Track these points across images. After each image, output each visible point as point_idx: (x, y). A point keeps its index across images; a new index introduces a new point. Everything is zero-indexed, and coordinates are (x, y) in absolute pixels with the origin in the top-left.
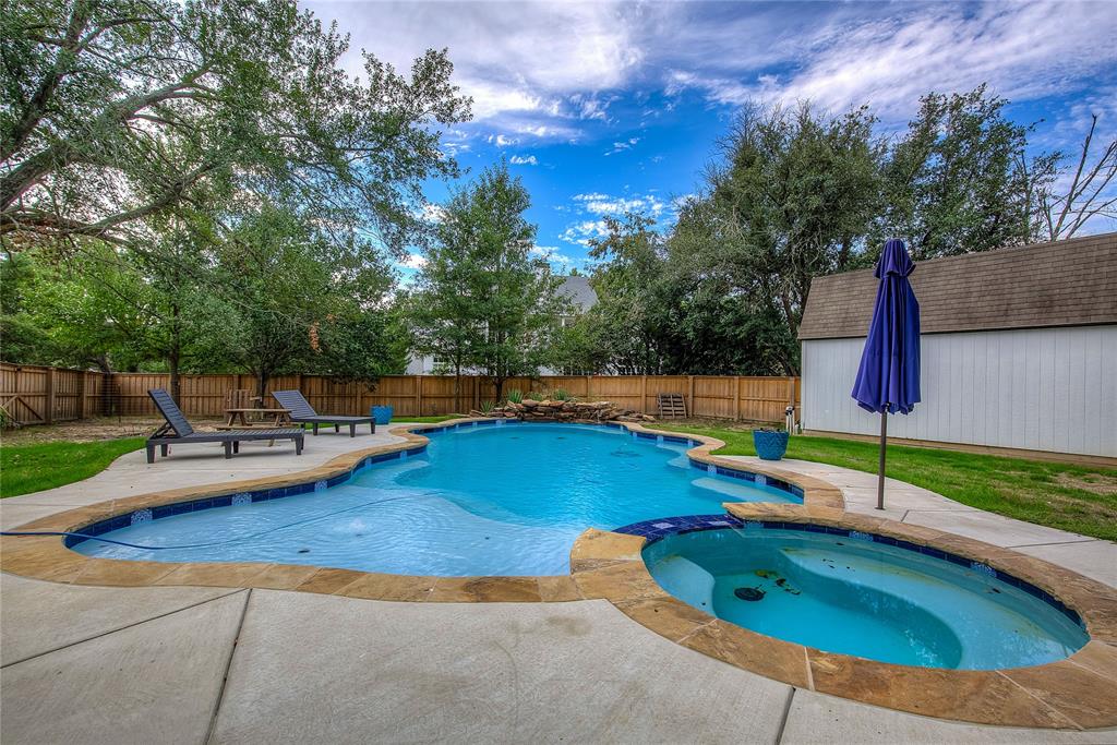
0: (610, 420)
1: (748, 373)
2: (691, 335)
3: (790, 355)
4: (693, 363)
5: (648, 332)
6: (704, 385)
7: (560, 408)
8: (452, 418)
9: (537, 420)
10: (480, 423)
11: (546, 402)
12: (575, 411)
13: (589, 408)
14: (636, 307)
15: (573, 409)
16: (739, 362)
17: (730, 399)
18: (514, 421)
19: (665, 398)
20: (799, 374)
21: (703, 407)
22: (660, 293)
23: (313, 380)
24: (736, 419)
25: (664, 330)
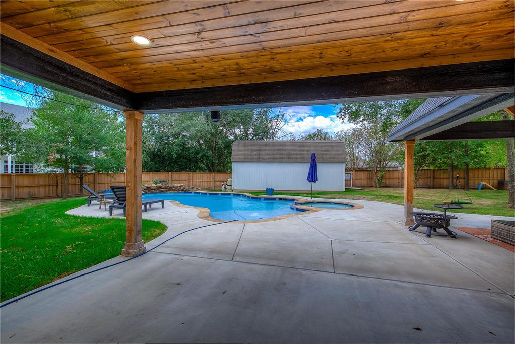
0: (186, 191)
7: (160, 188)
12: (168, 188)
13: (174, 187)
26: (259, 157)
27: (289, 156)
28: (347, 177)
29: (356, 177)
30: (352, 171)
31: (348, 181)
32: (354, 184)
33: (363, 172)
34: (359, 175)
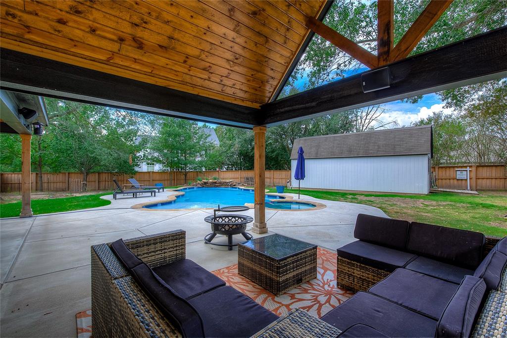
0: (233, 186)
1: (276, 169)
5: (240, 154)
7: (216, 183)
8: (180, 187)
9: (208, 187)
10: (189, 188)
11: (211, 181)
12: (221, 183)
13: (226, 182)
14: (237, 145)
15: (220, 183)
16: (273, 165)
17: (270, 178)
18: (200, 187)
19: (247, 179)
20: (290, 170)
22: (245, 140)
24: (272, 185)
25: (246, 153)
26: (317, 153)
28: (461, 175)
29: (480, 176)
30: (471, 167)
31: (464, 182)
32: (474, 185)
33: (494, 168)
34: (484, 172)
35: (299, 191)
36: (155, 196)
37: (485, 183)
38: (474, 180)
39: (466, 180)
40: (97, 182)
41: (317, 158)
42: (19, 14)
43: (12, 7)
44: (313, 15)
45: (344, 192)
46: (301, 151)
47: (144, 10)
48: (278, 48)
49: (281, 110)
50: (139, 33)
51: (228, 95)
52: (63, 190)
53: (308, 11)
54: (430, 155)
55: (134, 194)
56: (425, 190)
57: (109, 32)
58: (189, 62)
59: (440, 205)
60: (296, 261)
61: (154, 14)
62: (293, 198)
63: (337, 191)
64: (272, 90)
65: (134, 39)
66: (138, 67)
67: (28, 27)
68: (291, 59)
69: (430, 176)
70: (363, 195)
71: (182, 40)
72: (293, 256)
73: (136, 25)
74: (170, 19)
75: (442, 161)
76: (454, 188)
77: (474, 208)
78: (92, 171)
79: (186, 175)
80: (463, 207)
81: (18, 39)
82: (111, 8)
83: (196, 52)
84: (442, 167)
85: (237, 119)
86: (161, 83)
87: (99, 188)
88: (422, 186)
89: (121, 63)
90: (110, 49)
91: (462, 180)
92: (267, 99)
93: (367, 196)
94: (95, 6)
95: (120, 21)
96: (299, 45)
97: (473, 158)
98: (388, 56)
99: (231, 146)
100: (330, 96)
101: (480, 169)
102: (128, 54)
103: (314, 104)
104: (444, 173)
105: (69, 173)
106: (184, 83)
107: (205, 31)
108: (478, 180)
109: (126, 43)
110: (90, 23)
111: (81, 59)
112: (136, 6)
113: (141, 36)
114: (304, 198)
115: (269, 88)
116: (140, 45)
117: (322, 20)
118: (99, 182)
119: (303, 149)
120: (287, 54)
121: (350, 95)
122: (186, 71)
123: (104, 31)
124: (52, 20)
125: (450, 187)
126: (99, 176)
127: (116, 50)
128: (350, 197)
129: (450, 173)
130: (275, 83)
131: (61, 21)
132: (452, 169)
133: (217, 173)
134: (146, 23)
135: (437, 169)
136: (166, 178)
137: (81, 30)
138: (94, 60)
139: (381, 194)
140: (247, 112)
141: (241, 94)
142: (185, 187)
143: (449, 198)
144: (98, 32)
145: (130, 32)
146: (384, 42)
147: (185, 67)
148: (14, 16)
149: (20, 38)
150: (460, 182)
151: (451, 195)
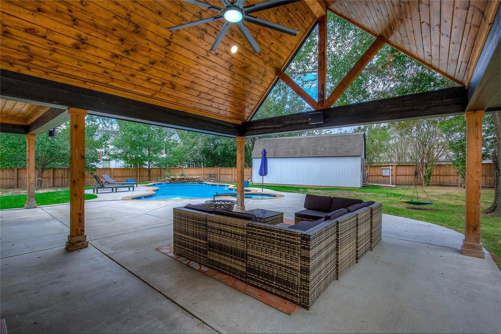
0: (200, 182)
2: (219, 154)
3: (250, 161)
4: (219, 163)
5: (203, 152)
6: (223, 170)
7: (183, 179)
8: (149, 183)
9: (176, 183)
11: (178, 177)
13: (193, 179)
15: (188, 179)
18: (168, 183)
19: (210, 175)
20: (251, 167)
21: (223, 178)
23: (60, 171)
25: (209, 152)
27: (302, 152)
28: (386, 172)
29: (398, 173)
30: (392, 166)
31: (387, 178)
32: (394, 180)
33: (408, 167)
34: (402, 170)
35: (262, 186)
36: (133, 191)
37: (402, 179)
38: (394, 176)
39: (389, 176)
40: (52, 178)
41: (275, 157)
42: (110, 71)
43: (107, 68)
44: (280, 68)
45: (297, 186)
46: (265, 152)
47: (180, 68)
48: (257, 86)
49: (258, 127)
50: (174, 80)
51: (221, 116)
52: (11, 187)
53: (278, 66)
54: (363, 157)
55: (113, 189)
56: (359, 185)
57: (157, 80)
58: (201, 96)
59: (367, 195)
60: (274, 220)
61: (186, 70)
62: (257, 191)
63: (291, 186)
64: (250, 112)
65: (171, 83)
66: (169, 99)
67: (112, 78)
68: (265, 93)
69: (363, 173)
70: (312, 189)
71: (199, 83)
72: (271, 217)
73: (174, 76)
74: (194, 72)
75: (374, 161)
76: (381, 182)
77: (388, 196)
78: (48, 166)
79: (149, 172)
80: (381, 196)
81: (105, 85)
82: (163, 67)
83: (206, 90)
84: (372, 166)
85: (227, 132)
86: (181, 109)
87: (53, 184)
88: (356, 181)
89: (160, 97)
90: (155, 89)
91: (386, 176)
92: (246, 118)
93: (315, 189)
94: (154, 67)
95: (165, 74)
96: (270, 84)
97: (395, 160)
98: (323, 103)
99: (194, 144)
100: (290, 122)
101: (399, 168)
102: (165, 92)
103: (280, 126)
104: (374, 171)
105: (18, 169)
106: (195, 108)
107: (213, 78)
108: (397, 177)
109: (166, 85)
110: (148, 75)
111: (137, 96)
112: (177, 66)
113: (175, 82)
114: (266, 191)
115: (248, 111)
116: (173, 86)
117: (284, 71)
118: (53, 178)
119: (267, 151)
120: (262, 90)
121: (302, 123)
122: (198, 101)
123: (155, 79)
124: (127, 75)
125: (377, 182)
126: (53, 173)
127: (158, 90)
128: (302, 190)
129: (377, 171)
130: (252, 107)
131: (132, 75)
132: (379, 168)
133: (181, 169)
134: (180, 74)
135: (368, 168)
136: (128, 175)
137: (141, 79)
138: (144, 95)
139: (326, 188)
140: (233, 127)
141: (229, 115)
142: (155, 183)
143: (375, 190)
144: (151, 80)
145: (169, 80)
146: (321, 95)
147: (198, 99)
148: (107, 73)
149: (106, 85)
150: (385, 178)
151: (377, 188)
